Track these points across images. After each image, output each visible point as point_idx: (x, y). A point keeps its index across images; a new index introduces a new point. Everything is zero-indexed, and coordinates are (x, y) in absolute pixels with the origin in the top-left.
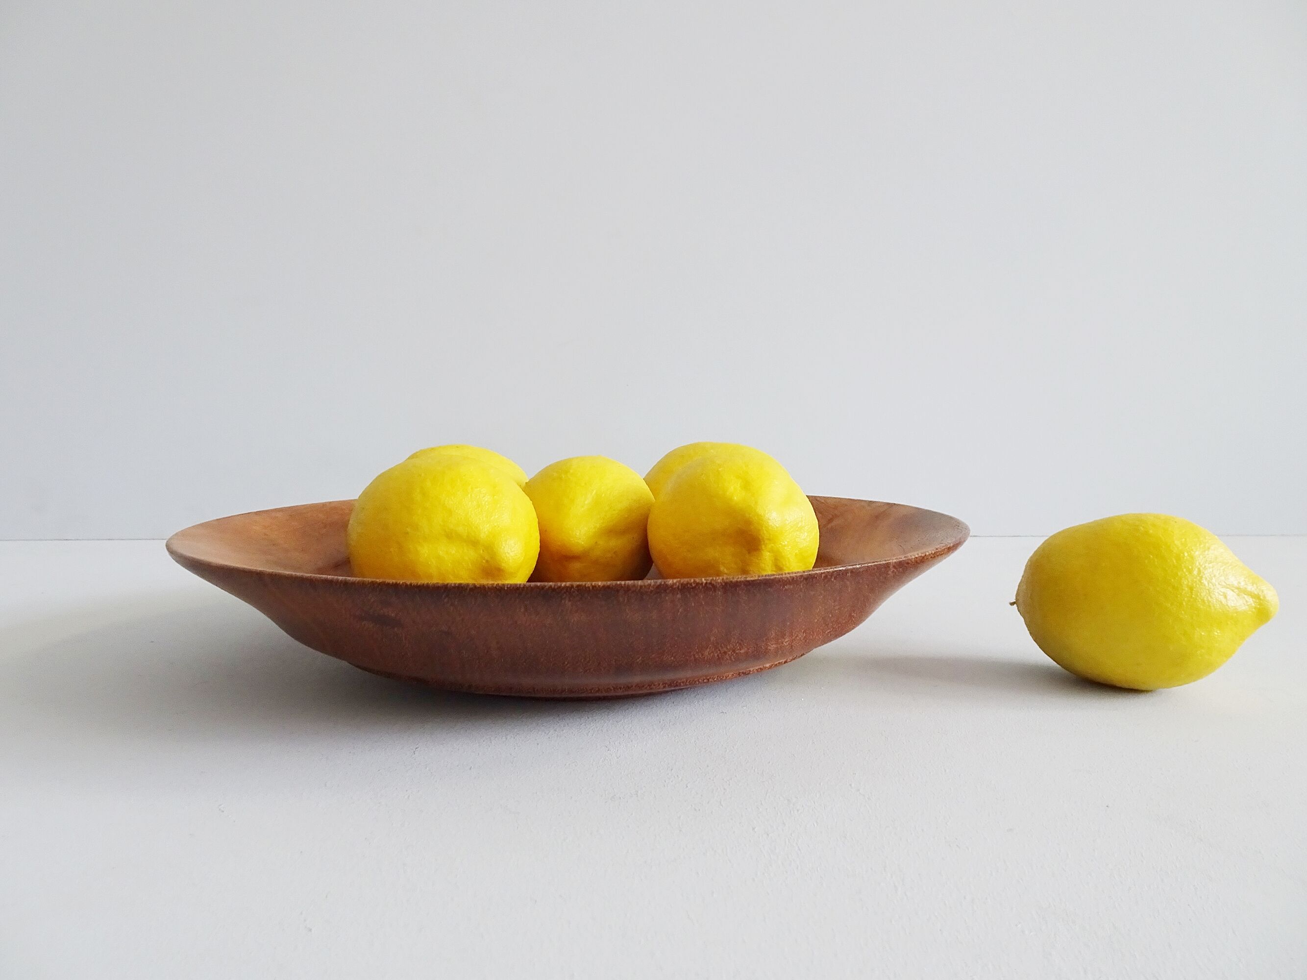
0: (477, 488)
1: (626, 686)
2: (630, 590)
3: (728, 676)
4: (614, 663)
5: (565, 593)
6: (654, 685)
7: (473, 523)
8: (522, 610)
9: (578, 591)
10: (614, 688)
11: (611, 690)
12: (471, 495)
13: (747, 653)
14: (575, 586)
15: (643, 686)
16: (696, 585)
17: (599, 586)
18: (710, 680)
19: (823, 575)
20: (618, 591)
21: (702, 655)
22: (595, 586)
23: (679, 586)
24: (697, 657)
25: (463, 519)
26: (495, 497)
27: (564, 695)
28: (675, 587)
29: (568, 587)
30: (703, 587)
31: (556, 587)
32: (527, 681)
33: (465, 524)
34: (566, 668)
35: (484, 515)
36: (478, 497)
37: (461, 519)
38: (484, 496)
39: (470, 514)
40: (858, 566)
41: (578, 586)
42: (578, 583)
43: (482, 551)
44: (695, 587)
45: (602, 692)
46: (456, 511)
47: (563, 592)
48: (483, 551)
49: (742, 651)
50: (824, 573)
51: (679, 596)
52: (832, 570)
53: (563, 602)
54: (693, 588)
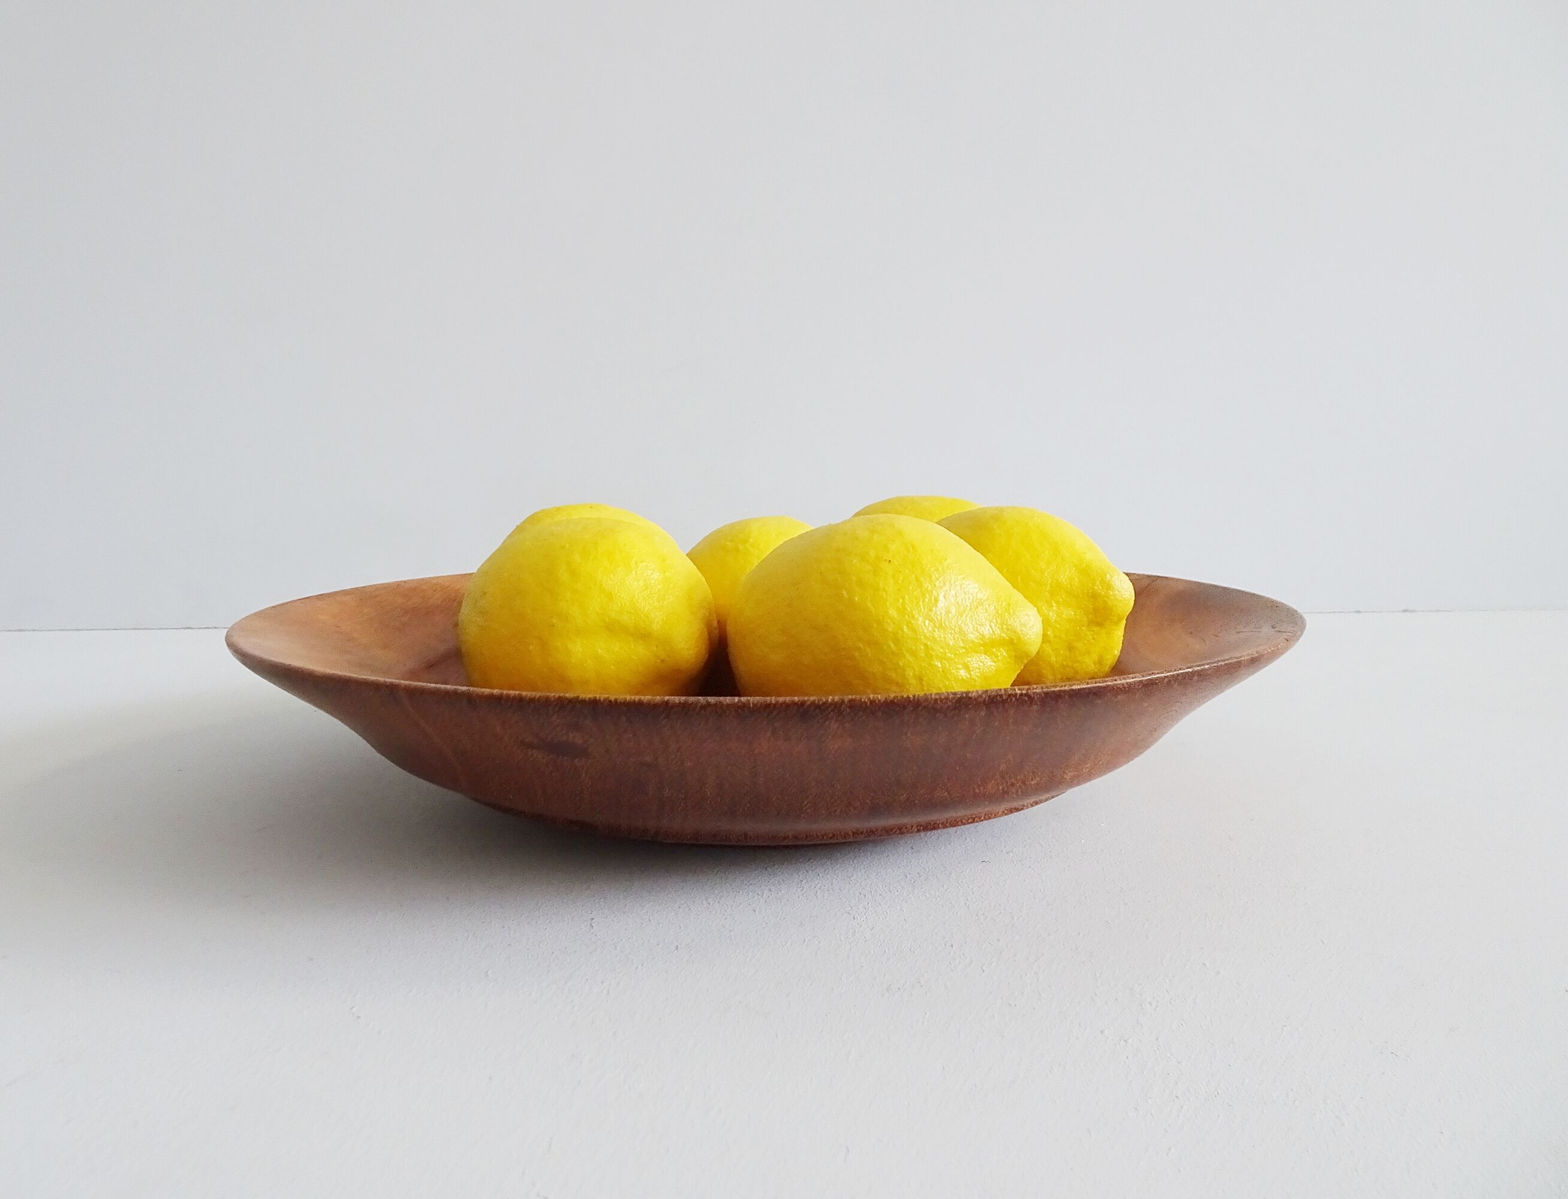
0: (642, 562)
1: (869, 830)
2: (920, 705)
3: (998, 813)
4: (869, 802)
5: (833, 710)
6: (906, 828)
7: (642, 609)
8: (769, 734)
9: (850, 707)
10: (854, 833)
11: (850, 836)
12: (636, 572)
13: (1038, 784)
14: (846, 701)
15: (891, 830)
16: (1008, 698)
17: (879, 701)
18: (976, 819)
19: (1166, 680)
20: (904, 708)
21: (984, 788)
22: (874, 701)
23: (985, 699)
24: (977, 791)
25: (627, 604)
26: (666, 574)
27: (785, 843)
28: (980, 699)
29: (837, 703)
30: (1017, 700)
31: (821, 703)
32: (744, 826)
33: (632, 611)
34: (804, 808)
35: (655, 599)
36: (645, 574)
37: (625, 604)
38: (652, 574)
39: (637, 598)
40: (1206, 666)
41: (851, 701)
42: (850, 697)
43: (655, 648)
44: (1007, 699)
45: (837, 839)
46: (618, 594)
47: (830, 709)
48: (657, 647)
49: (1033, 783)
50: (1167, 677)
51: (983, 713)
52: (1177, 672)
53: (827, 723)
54: (1004, 702)
